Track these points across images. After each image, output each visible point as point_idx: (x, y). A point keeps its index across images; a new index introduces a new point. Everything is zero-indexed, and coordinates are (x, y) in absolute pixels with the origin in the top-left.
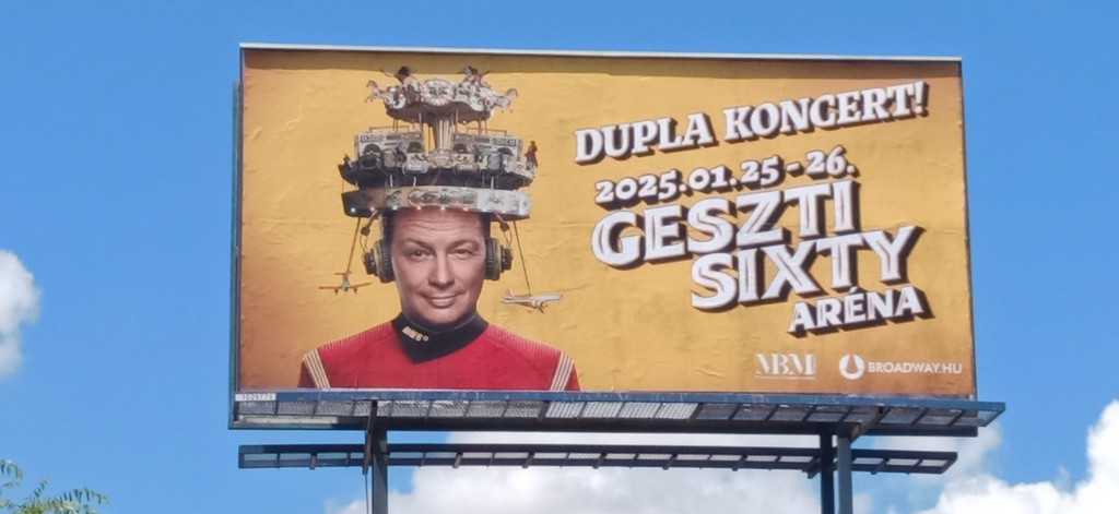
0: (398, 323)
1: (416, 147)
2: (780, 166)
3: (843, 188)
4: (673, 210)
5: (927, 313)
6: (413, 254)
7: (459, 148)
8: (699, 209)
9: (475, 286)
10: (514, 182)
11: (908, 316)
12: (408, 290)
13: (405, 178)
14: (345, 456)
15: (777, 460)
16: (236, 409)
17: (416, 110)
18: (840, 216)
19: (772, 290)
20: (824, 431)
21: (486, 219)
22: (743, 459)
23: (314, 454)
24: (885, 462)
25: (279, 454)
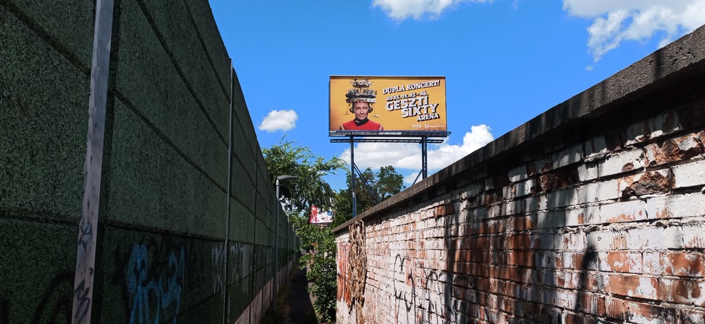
0: (355, 120)
1: (358, 92)
2: (416, 94)
3: (426, 97)
4: (399, 101)
5: (439, 118)
6: (357, 109)
7: (364, 92)
8: (403, 101)
9: (367, 114)
10: (373, 97)
11: (436, 118)
12: (356, 115)
13: (356, 97)
14: (347, 141)
15: (415, 141)
16: (330, 133)
17: (357, 86)
18: (425, 102)
19: (414, 114)
20: (422, 137)
21: (369, 103)
22: (409, 141)
23: (342, 141)
24: (432, 141)
25: (336, 141)
